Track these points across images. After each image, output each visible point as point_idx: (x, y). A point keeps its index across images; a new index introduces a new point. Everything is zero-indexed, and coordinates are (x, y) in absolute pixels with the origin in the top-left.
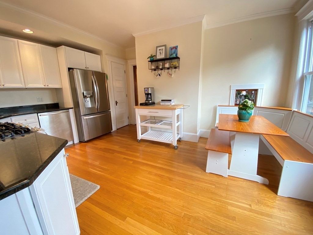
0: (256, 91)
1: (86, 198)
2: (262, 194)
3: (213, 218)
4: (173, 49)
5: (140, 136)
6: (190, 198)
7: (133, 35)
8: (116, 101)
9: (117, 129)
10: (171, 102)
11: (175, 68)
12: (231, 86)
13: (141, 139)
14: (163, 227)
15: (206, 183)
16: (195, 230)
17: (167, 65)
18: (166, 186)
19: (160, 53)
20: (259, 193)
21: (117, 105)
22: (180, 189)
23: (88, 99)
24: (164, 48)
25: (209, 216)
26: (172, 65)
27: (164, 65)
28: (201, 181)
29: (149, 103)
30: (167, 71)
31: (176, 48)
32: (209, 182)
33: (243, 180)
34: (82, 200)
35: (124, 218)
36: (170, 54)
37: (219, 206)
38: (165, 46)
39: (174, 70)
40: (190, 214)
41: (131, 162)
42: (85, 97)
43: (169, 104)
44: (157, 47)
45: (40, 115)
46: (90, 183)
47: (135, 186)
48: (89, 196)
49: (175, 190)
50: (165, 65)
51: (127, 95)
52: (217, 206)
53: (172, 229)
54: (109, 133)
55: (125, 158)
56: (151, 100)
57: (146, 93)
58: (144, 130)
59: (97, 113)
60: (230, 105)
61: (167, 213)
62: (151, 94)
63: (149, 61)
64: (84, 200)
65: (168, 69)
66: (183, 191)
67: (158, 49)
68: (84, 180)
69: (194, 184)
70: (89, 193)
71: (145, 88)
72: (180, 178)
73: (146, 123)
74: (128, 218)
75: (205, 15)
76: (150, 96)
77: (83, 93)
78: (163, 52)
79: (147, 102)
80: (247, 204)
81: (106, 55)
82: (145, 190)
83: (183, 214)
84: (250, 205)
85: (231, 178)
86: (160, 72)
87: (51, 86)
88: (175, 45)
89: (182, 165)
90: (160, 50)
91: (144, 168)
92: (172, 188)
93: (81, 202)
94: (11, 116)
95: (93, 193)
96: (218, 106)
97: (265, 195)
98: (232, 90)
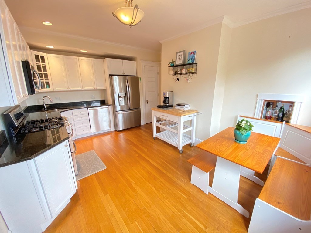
0: (293, 103)
1: (95, 173)
2: (230, 224)
3: (162, 221)
4: (191, 54)
5: (155, 134)
6: (158, 199)
7: (160, 42)
8: (147, 100)
9: (146, 124)
10: (184, 107)
11: (193, 73)
12: (258, 94)
13: (156, 137)
14: (124, 210)
15: (182, 192)
16: (143, 222)
17: (184, 71)
18: (147, 182)
19: (179, 59)
20: (228, 222)
21: (147, 103)
22: (156, 189)
23: (123, 99)
24: (182, 53)
25: (161, 218)
26: (188, 71)
27: (181, 70)
28: (179, 189)
29: (166, 105)
30: (185, 75)
31: (194, 53)
32: (186, 193)
33: (222, 203)
34: (92, 173)
35: (106, 193)
36: (189, 60)
37: (176, 215)
38: (184, 51)
39: (191, 75)
40: (148, 211)
41: (137, 155)
42: (119, 97)
43: (182, 109)
44: (177, 53)
45: (89, 109)
46: (103, 163)
47: (127, 175)
48: (97, 172)
49: (151, 189)
50: (183, 71)
51: (158, 94)
52: (175, 214)
53: (128, 214)
54: (139, 126)
55: (135, 151)
56: (168, 103)
57: (165, 96)
58: (159, 130)
59: (128, 110)
60: (255, 117)
61: (133, 202)
62: (168, 97)
63: (169, 67)
64: (93, 173)
65: (186, 74)
66: (158, 191)
67: (178, 54)
68: (101, 160)
69: (170, 189)
70: (98, 170)
71: (164, 92)
72: (164, 180)
73: (160, 124)
74: (108, 194)
75: (224, 15)
76: (167, 99)
77: (118, 94)
78: (181, 58)
79: (165, 104)
80: (204, 225)
81: (140, 60)
82: (132, 180)
83: (143, 208)
84: (206, 228)
85: (212, 196)
86: (179, 76)
87: (98, 88)
88: (193, 51)
89: (175, 170)
90: (179, 55)
91: (143, 163)
92: (151, 186)
93: (91, 174)
94: (72, 109)
95: (100, 170)
96: (240, 116)
97: (233, 226)
98: (258, 100)
